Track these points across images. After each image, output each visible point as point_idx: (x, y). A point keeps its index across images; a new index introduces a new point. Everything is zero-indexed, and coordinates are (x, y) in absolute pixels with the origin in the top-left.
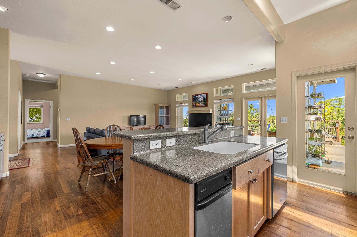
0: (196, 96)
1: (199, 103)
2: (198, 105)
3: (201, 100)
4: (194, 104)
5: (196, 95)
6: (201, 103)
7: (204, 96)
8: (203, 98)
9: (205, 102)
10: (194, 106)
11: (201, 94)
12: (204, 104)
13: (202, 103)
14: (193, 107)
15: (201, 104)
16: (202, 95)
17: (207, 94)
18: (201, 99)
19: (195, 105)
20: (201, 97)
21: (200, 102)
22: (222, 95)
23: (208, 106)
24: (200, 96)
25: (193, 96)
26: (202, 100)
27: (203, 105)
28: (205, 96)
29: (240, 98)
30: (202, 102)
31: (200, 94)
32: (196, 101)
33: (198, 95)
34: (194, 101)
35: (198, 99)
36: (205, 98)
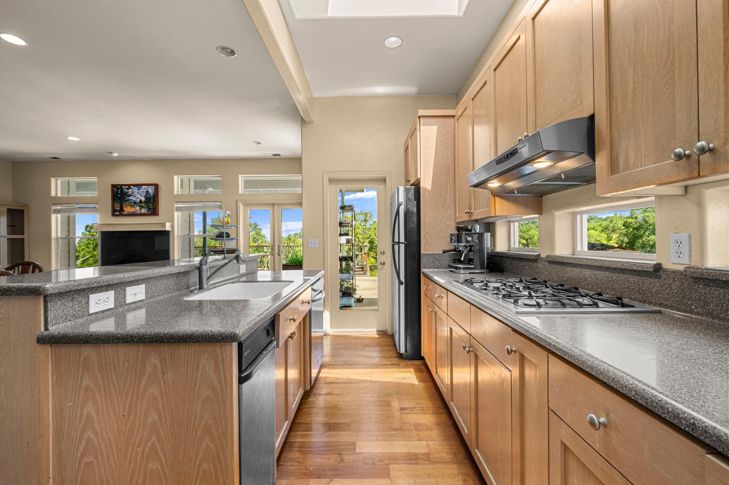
0: (123, 187)
1: (132, 206)
2: (128, 209)
3: (141, 200)
4: (119, 208)
5: (125, 185)
6: (140, 206)
7: (148, 191)
8: (144, 194)
9: (152, 204)
10: (118, 213)
11: (139, 186)
12: (149, 209)
13: (141, 207)
14: (114, 215)
15: (138, 208)
16: (143, 187)
17: (156, 186)
18: (138, 196)
19: (122, 210)
20: (138, 193)
21: (135, 203)
22: (192, 192)
23: (158, 215)
24: (135, 189)
25: (113, 186)
26: (143, 199)
27: (143, 211)
28: (151, 190)
29: (235, 202)
30: (143, 205)
31: (134, 185)
32: (124, 200)
33: (129, 186)
34: (117, 200)
35: (129, 196)
36: (152, 194)
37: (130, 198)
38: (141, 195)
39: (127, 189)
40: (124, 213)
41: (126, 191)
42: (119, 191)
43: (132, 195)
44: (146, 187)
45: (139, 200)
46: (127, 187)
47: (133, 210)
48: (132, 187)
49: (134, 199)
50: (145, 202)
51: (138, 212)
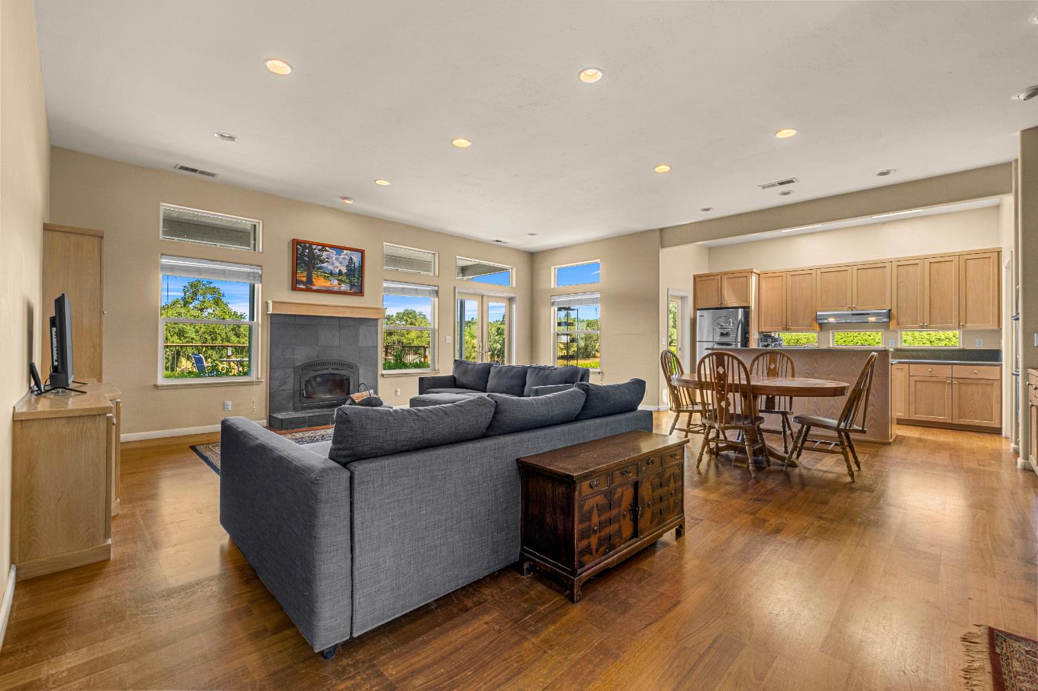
0: (314, 247)
1: (326, 278)
2: (319, 283)
3: (340, 271)
4: (304, 279)
5: (318, 244)
6: (338, 280)
7: (351, 259)
8: (346, 263)
9: (355, 278)
10: (302, 287)
11: (339, 249)
12: (352, 286)
13: (341, 281)
14: (294, 288)
15: (336, 282)
16: (345, 252)
17: (362, 252)
18: (337, 264)
19: (310, 281)
20: (337, 259)
21: (331, 274)
23: (363, 296)
24: (332, 254)
25: (296, 243)
26: (344, 270)
27: (344, 287)
28: (356, 258)
30: (344, 278)
31: (332, 247)
32: (314, 268)
33: (324, 247)
34: (303, 265)
35: (322, 262)
36: (357, 265)
37: (325, 265)
38: (341, 263)
39: (319, 250)
40: (314, 288)
41: (318, 253)
42: (307, 251)
43: (327, 262)
44: (349, 252)
45: (337, 271)
46: (320, 247)
47: (327, 284)
48: (327, 248)
49: (330, 267)
50: (347, 274)
51: (336, 289)
